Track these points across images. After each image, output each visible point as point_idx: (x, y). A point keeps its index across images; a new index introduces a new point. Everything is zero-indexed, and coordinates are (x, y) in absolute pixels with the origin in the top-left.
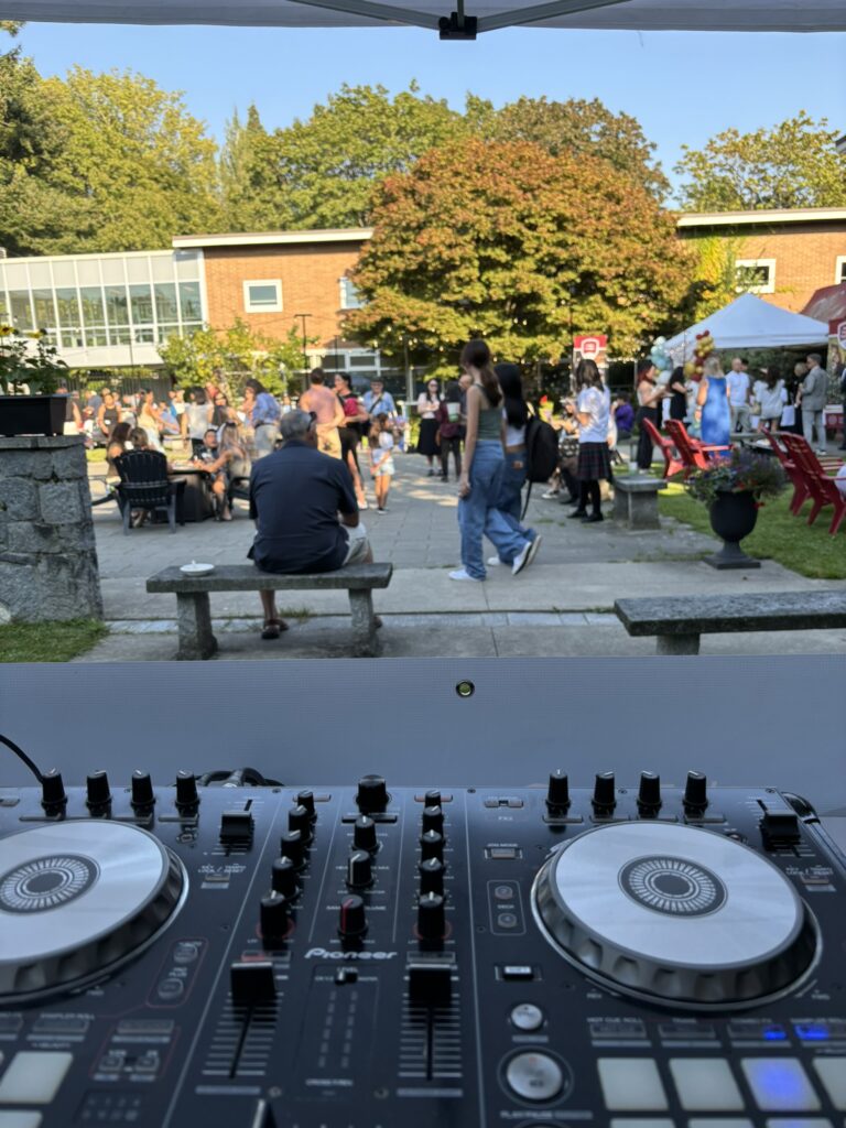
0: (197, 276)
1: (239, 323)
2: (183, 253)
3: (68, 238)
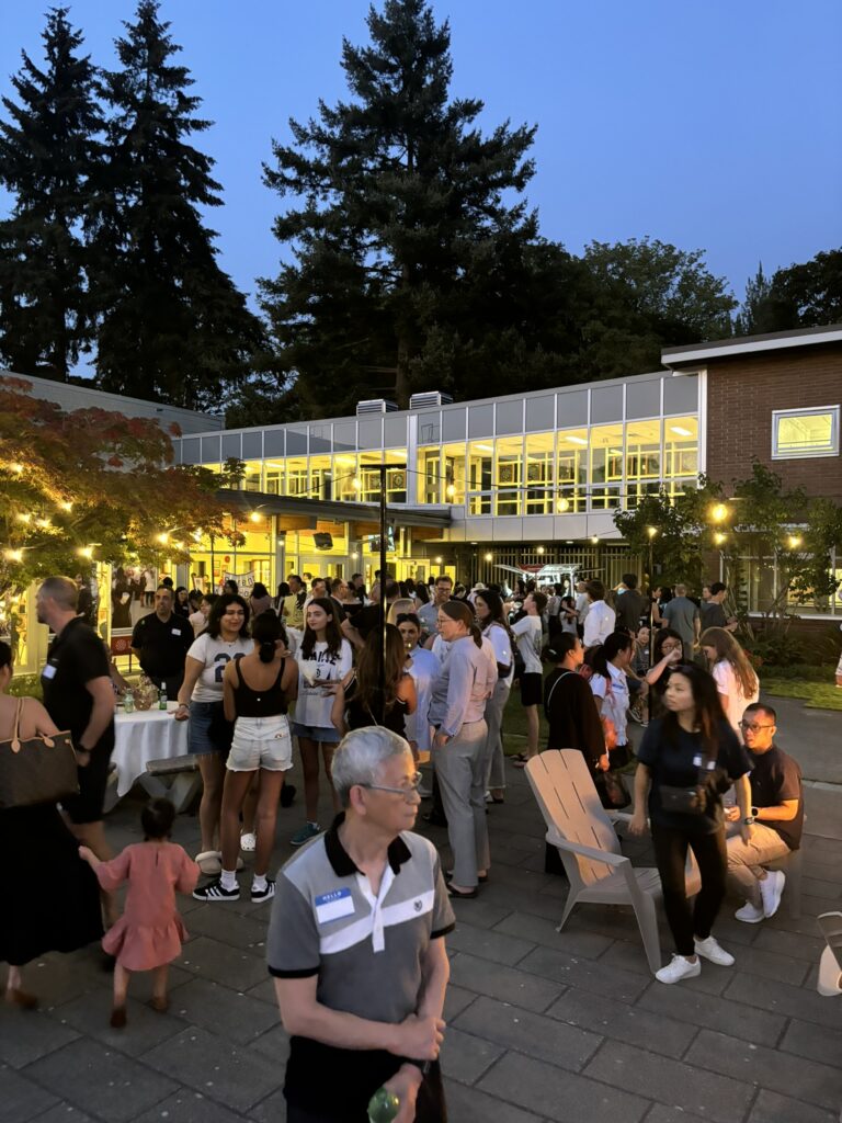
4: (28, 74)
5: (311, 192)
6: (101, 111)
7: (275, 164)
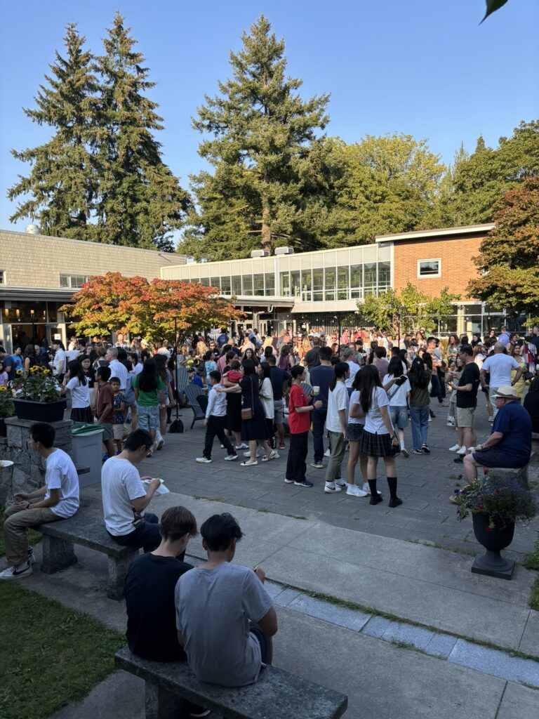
0: (390, 258)
1: (410, 287)
2: (382, 245)
3: (340, 234)
4: (58, 62)
5: (216, 130)
6: (98, 81)
7: (198, 119)
